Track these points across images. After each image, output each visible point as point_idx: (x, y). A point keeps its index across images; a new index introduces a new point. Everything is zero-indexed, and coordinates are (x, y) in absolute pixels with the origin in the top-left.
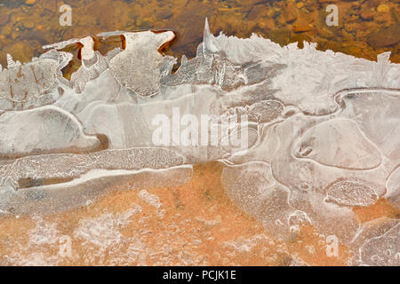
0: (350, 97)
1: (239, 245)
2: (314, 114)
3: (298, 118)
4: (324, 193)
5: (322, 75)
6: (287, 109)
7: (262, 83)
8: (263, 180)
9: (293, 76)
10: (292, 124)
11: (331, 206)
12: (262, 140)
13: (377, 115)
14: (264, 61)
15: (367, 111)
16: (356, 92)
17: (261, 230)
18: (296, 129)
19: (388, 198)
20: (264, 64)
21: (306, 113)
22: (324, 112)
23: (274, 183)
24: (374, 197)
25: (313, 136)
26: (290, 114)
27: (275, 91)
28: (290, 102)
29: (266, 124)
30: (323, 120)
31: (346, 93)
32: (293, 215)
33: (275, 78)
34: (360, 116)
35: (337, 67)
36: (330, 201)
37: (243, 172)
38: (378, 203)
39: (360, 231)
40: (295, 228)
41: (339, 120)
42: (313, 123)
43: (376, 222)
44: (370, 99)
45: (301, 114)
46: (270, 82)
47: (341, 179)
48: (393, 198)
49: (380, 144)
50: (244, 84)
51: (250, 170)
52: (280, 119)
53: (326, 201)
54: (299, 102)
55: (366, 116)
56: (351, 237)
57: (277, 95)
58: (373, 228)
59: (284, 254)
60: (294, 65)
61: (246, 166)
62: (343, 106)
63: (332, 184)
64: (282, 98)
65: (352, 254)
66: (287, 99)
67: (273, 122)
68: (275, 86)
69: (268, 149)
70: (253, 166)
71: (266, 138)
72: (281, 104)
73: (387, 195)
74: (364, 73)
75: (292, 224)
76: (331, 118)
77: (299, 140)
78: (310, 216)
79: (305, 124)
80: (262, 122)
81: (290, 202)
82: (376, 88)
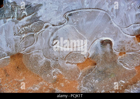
0: (70, 15)
1: (33, 88)
2: (57, 25)
3: (50, 28)
4: (65, 60)
5: (58, 7)
6: (45, 25)
7: (33, 14)
8: (40, 58)
9: (46, 9)
10: (48, 31)
12: (37, 40)
13: (82, 22)
14: (33, 4)
15: (78, 20)
16: (72, 12)
17: (42, 80)
18: (50, 33)
19: (90, 58)
21: (53, 25)
22: (61, 24)
23: (44, 58)
24: (85, 58)
25: (57, 35)
26: (47, 27)
27: (39, 17)
28: (46, 21)
29: (38, 33)
30: (60, 27)
31: (68, 14)
32: (54, 71)
33: (38, 11)
34: (75, 23)
35: (63, 2)
36: (67, 63)
37: (31, 56)
38: (87, 60)
39: (81, 74)
41: (67, 26)
42: (56, 29)
44: (78, 15)
45: (51, 26)
46: (37, 13)
47: (71, 52)
49: (85, 34)
50: (26, 16)
51: (34, 54)
52: (43, 29)
53: (66, 63)
54: (50, 20)
55: (78, 23)
56: (77, 77)
57: (40, 19)
58: (85, 72)
59: (52, 89)
60: (45, 4)
61: (32, 53)
62: (68, 19)
63: (67, 55)
64: (42, 20)
65: (79, 84)
67: (40, 31)
68: (39, 15)
69: (40, 44)
70: (35, 52)
71: (38, 39)
72: (42, 23)
73: (90, 56)
74: (74, 3)
75: (53, 75)
76: (63, 26)
77: (52, 38)
78: (60, 71)
79: (53, 30)
80: (36, 32)
81: (52, 66)
82: (80, 9)
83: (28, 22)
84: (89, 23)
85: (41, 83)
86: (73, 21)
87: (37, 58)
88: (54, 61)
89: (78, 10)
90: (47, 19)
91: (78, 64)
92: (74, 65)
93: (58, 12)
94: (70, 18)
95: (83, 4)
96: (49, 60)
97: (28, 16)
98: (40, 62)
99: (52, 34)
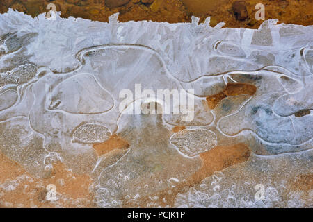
0: (88, 55)
1: (6, 186)
2: (61, 72)
3: (49, 77)
4: (71, 136)
5: (66, 38)
6: (40, 71)
7: (19, 50)
8: (23, 131)
9: (43, 42)
10: (44, 82)
11: (77, 145)
12: (21, 98)
13: (110, 67)
14: (19, 32)
15: (102, 65)
16: (93, 50)
17: (23, 172)
18: (47, 86)
19: (119, 134)
20: (19, 34)
21: (55, 72)
22: (69, 70)
23: (33, 132)
24: (108, 134)
25: (61, 90)
26: (42, 74)
27: (30, 56)
28: (42, 64)
29: (23, 85)
30: (68, 76)
31: (85, 52)
32: (48, 156)
33: (28, 46)
34: (96, 70)
35: (78, 31)
36: (75, 141)
37: (7, 126)
38: (112, 139)
39: (98, 163)
40: (49, 166)
41: (80, 75)
42: (60, 80)
43: (110, 154)
44: (104, 54)
45: (51, 73)
46: (25, 50)
47: (83, 123)
48: (123, 134)
49: (112, 90)
50: (4, 53)
51: (12, 124)
52: (34, 79)
53: (73, 142)
54: (49, 63)
55: (101, 69)
56: (91, 168)
57: (32, 60)
58: (107, 159)
59: (41, 188)
60: (44, 33)
61: (10, 122)
62: (84, 62)
63: (76, 128)
64: (35, 62)
65: (93, 181)
66: (40, 62)
67: (30, 81)
68: (29, 52)
69: (26, 105)
70: (15, 120)
71: (24, 97)
72: (35, 67)
73: (118, 132)
74: (99, 33)
75: (46, 163)
76: (74, 74)
77: (49, 96)
78: (61, 155)
79: (54, 81)
80: (21, 83)
81: (45, 146)
82: (108, 45)
83: (8, 65)
84: (122, 70)
85: (22, 177)
86: (92, 64)
87: (17, 131)
88: (49, 138)
89: (104, 45)
90: (45, 61)
91: (95, 145)
92: (87, 145)
93: (66, 49)
94: (88, 60)
95: (114, 36)
96: (40, 135)
97: (9, 53)
98: (22, 138)
99: (51, 88)
